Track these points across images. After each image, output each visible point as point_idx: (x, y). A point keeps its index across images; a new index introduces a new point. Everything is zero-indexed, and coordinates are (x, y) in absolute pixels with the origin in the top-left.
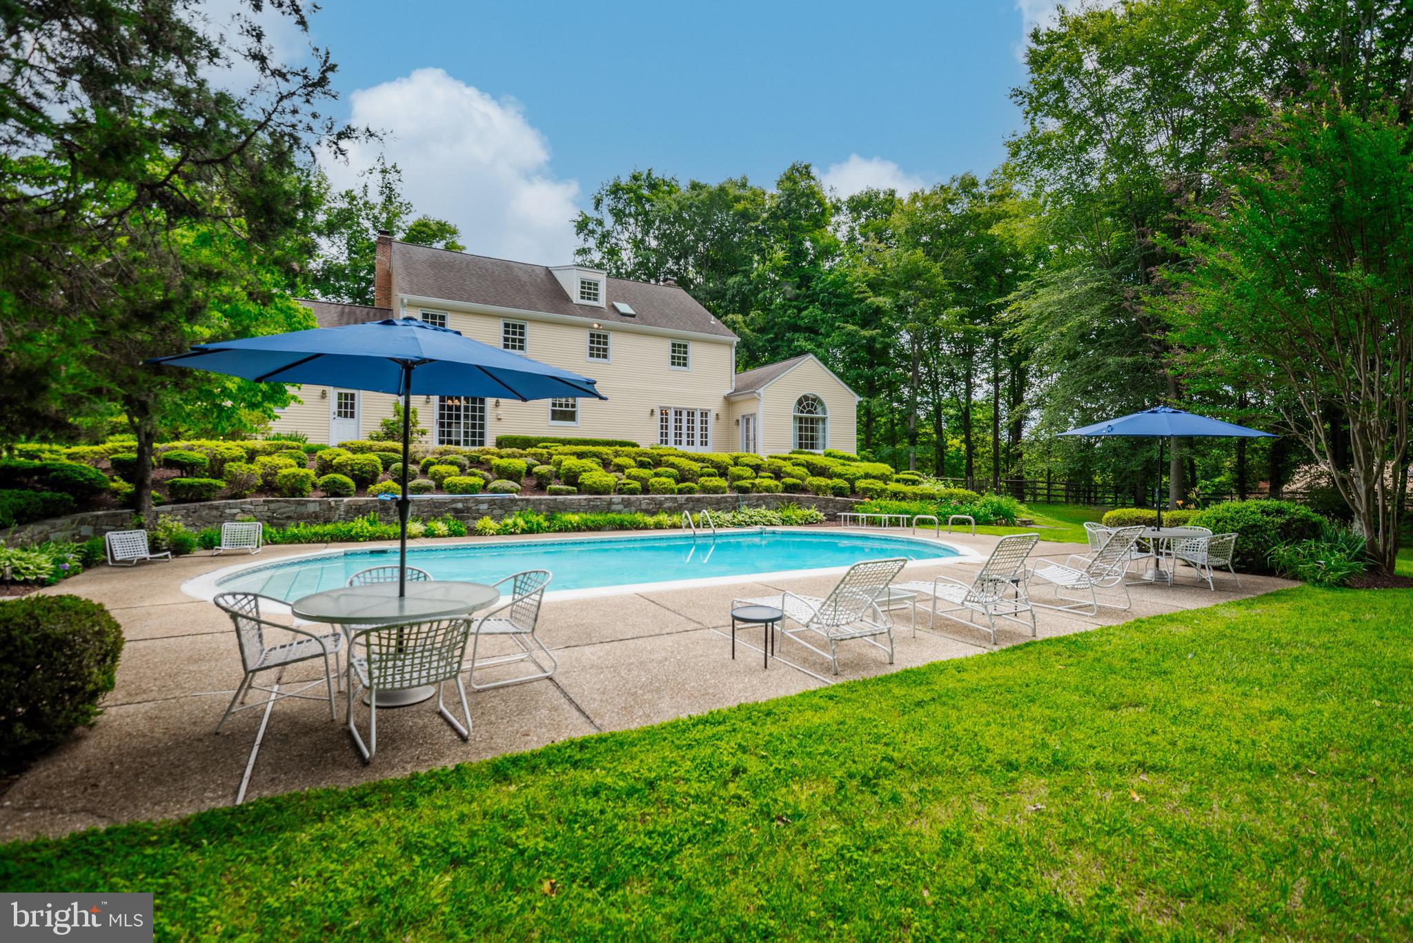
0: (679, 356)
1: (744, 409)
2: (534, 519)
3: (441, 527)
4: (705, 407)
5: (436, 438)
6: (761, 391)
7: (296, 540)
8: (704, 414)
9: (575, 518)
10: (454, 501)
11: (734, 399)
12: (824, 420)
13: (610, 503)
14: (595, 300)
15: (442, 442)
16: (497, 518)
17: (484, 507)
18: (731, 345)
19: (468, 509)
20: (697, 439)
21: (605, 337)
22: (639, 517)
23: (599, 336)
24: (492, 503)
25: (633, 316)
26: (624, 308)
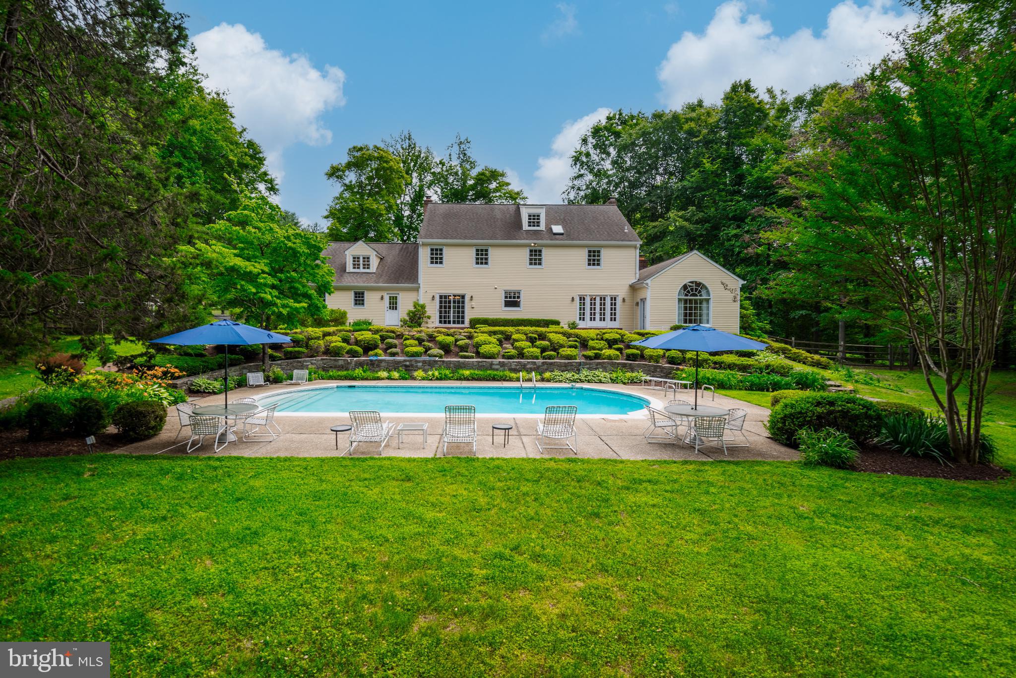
0: (594, 259)
1: (641, 295)
2: (447, 372)
3: (396, 374)
4: (614, 293)
5: (438, 319)
6: (648, 281)
7: (331, 378)
8: (614, 299)
9: (467, 373)
10: (405, 361)
11: (637, 286)
12: (708, 301)
13: (492, 364)
14: (538, 226)
15: (440, 322)
16: (425, 371)
17: (420, 364)
18: (635, 247)
19: (412, 365)
20: (608, 316)
21: (540, 251)
22: (507, 373)
23: (536, 251)
24: (424, 362)
25: (562, 234)
26: (557, 229)
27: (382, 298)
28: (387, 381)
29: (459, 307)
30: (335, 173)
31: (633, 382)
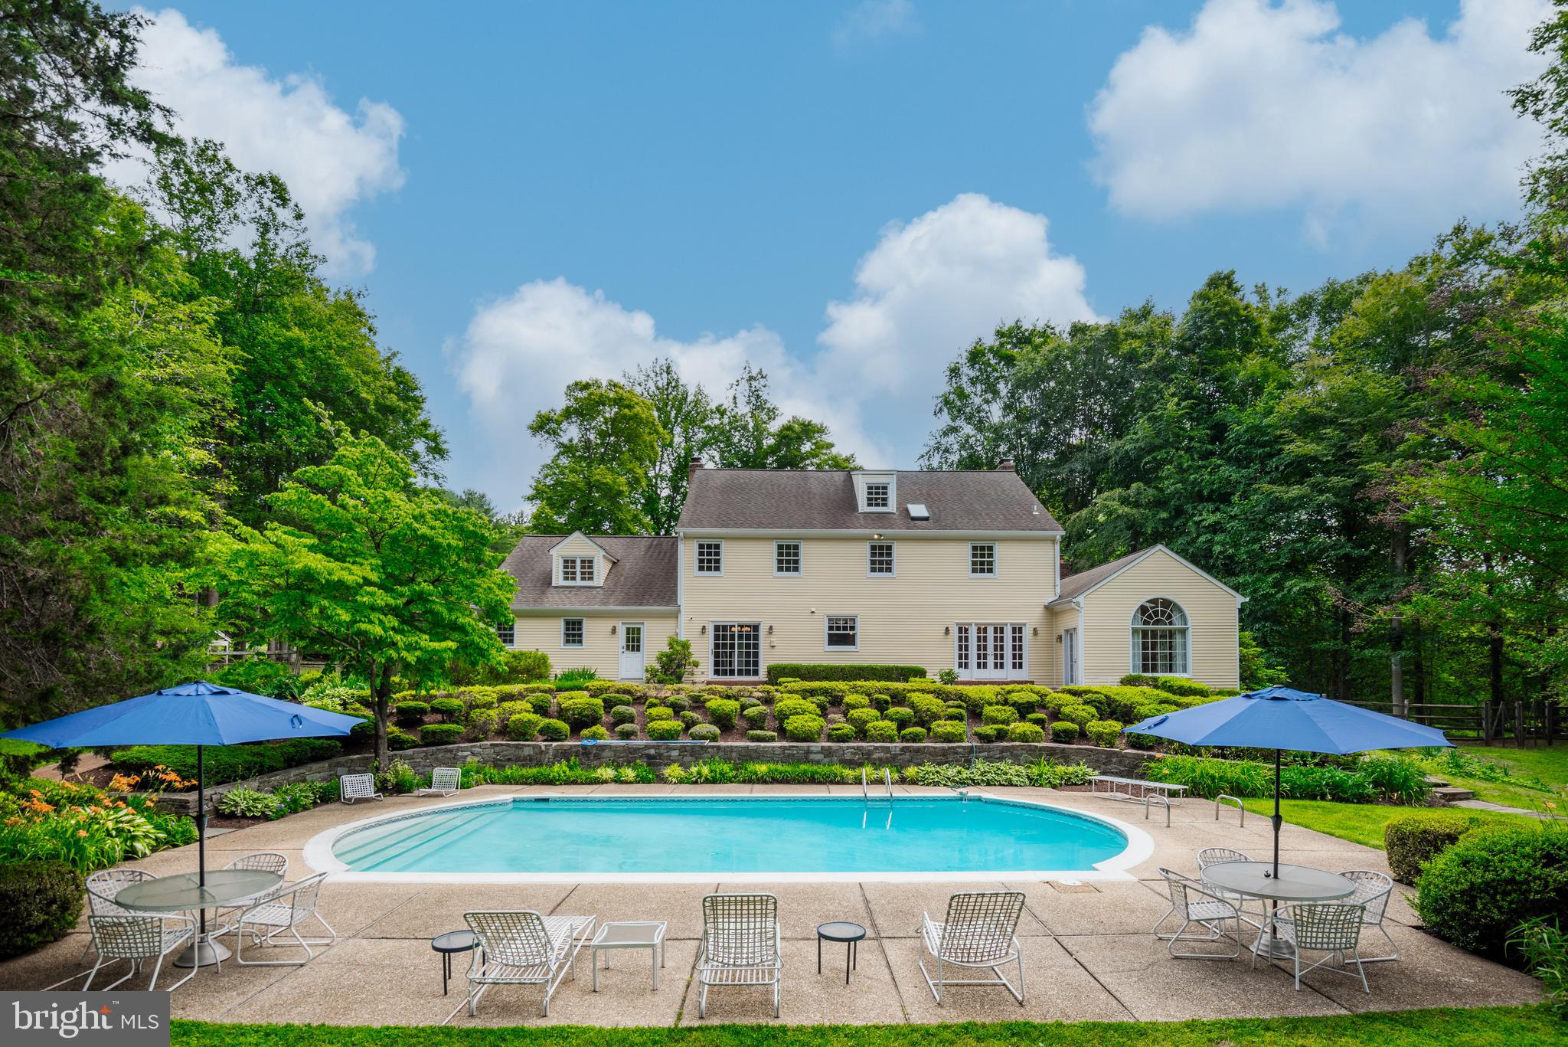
0: (983, 560)
1: (1066, 622)
2: (726, 768)
3: (629, 773)
4: (1018, 621)
5: (711, 667)
6: (1080, 599)
8: (1018, 630)
9: (762, 769)
10: (647, 747)
11: (1058, 608)
12: (1183, 632)
13: (808, 752)
14: (885, 505)
15: (717, 672)
16: (685, 766)
17: (675, 753)
18: (1053, 541)
19: (660, 755)
20: (1008, 660)
21: (889, 548)
22: (837, 769)
23: (881, 548)
24: (683, 749)
25: (926, 519)
26: (918, 510)
27: (614, 631)
28: (613, 786)
29: (748, 646)
30: (544, 425)
31: (1068, 783)
